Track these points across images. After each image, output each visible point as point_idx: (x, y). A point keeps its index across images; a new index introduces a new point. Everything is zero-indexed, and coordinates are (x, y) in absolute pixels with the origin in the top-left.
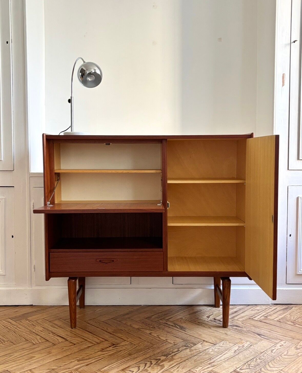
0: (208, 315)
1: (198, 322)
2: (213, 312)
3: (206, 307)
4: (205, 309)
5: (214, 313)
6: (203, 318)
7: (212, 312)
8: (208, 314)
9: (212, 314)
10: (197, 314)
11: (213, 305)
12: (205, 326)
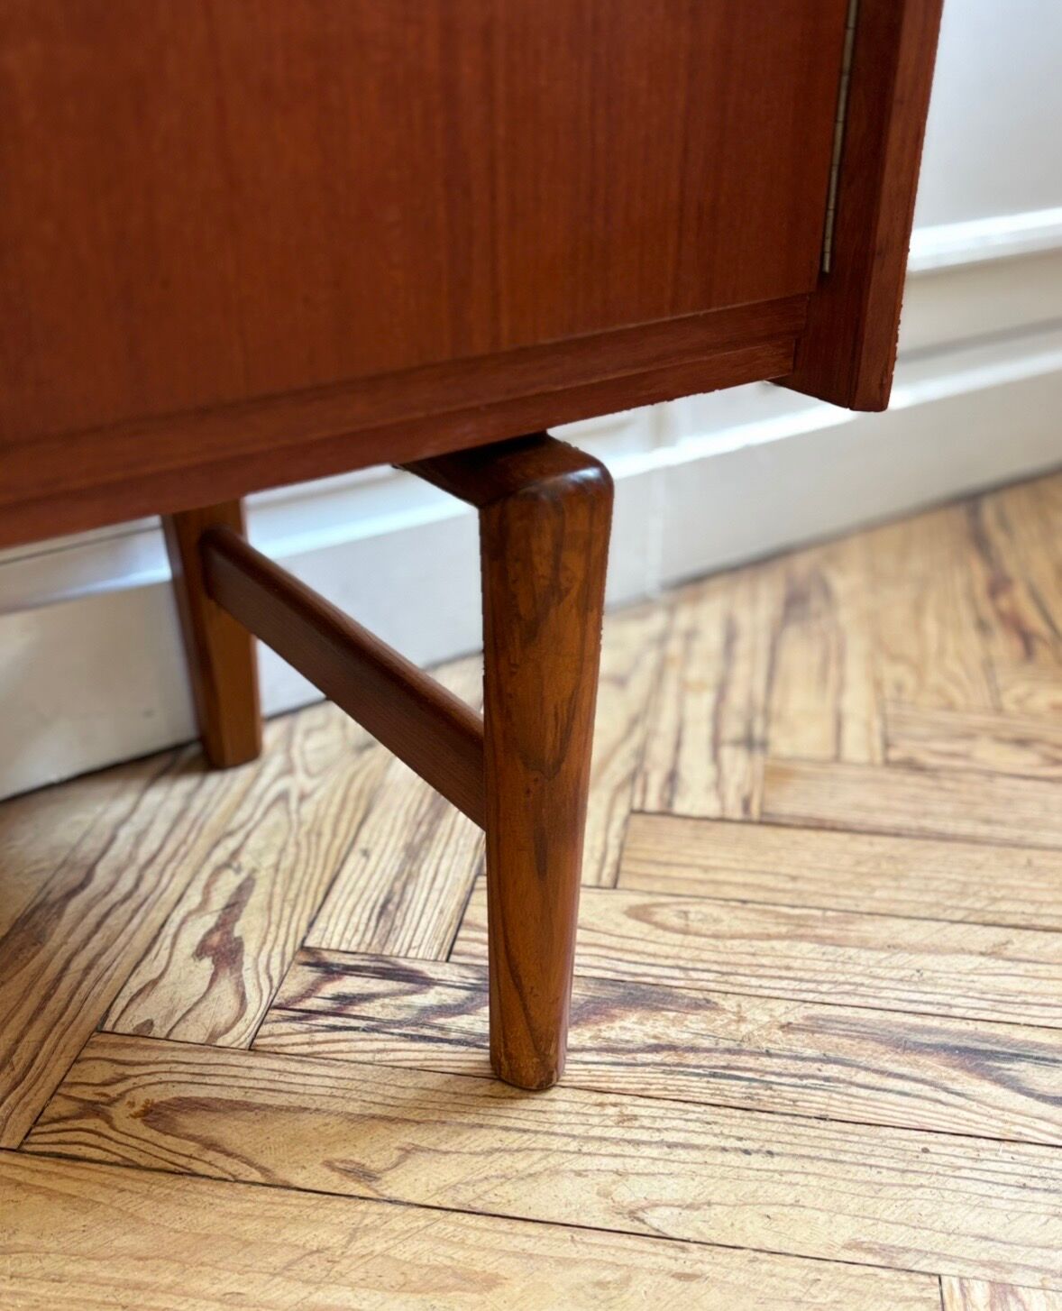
0: (209, 921)
1: (152, 1114)
2: (231, 844)
3: (116, 796)
4: (125, 834)
5: (246, 860)
6: (162, 993)
7: (220, 855)
8: (194, 899)
9: (242, 892)
10: (62, 935)
11: (177, 749)
12: (283, 1174)
